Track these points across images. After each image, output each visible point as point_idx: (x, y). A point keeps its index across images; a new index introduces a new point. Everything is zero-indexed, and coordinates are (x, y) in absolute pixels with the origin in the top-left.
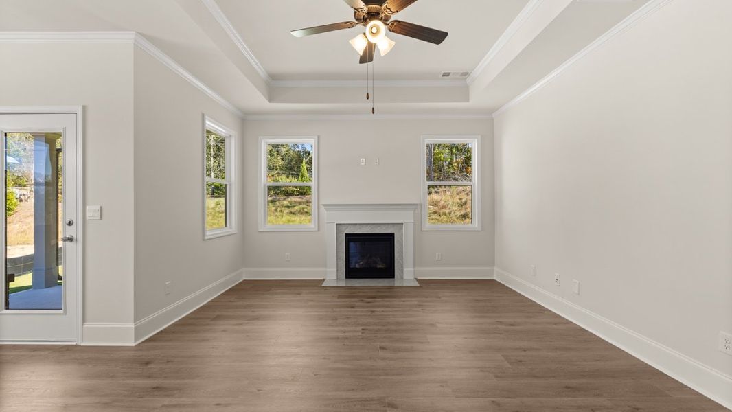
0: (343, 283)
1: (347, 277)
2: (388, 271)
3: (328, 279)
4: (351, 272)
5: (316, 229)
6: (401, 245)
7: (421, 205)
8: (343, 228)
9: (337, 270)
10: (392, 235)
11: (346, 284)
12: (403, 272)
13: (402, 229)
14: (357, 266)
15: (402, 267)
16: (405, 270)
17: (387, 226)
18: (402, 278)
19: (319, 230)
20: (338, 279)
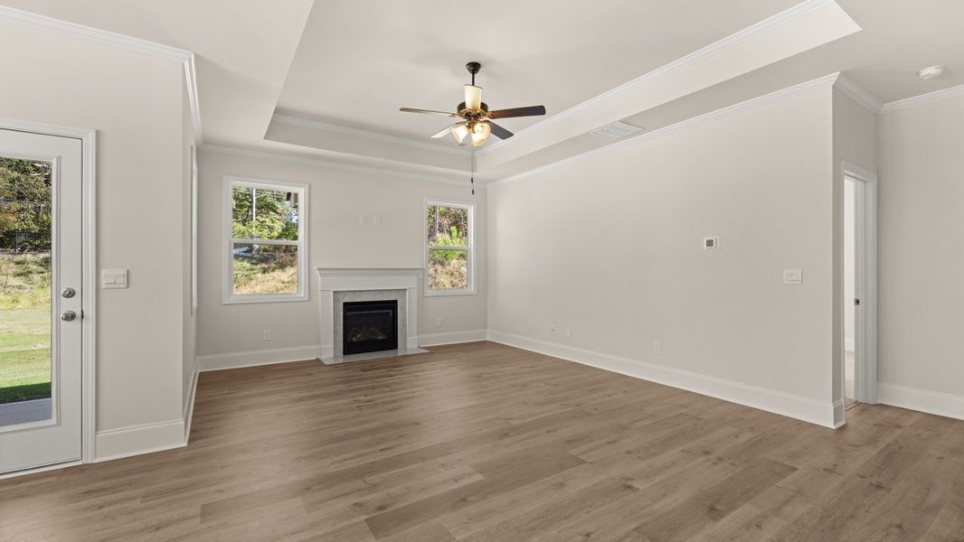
0: (341, 360)
1: (345, 353)
2: (391, 342)
3: (324, 357)
4: (349, 347)
5: (307, 298)
6: (404, 313)
7: (424, 269)
8: (340, 296)
9: (334, 346)
10: (395, 302)
11: (344, 360)
12: (406, 342)
13: (405, 295)
14: (355, 339)
15: (405, 336)
16: (408, 339)
17: (390, 292)
18: (405, 347)
19: (310, 299)
20: (335, 356)
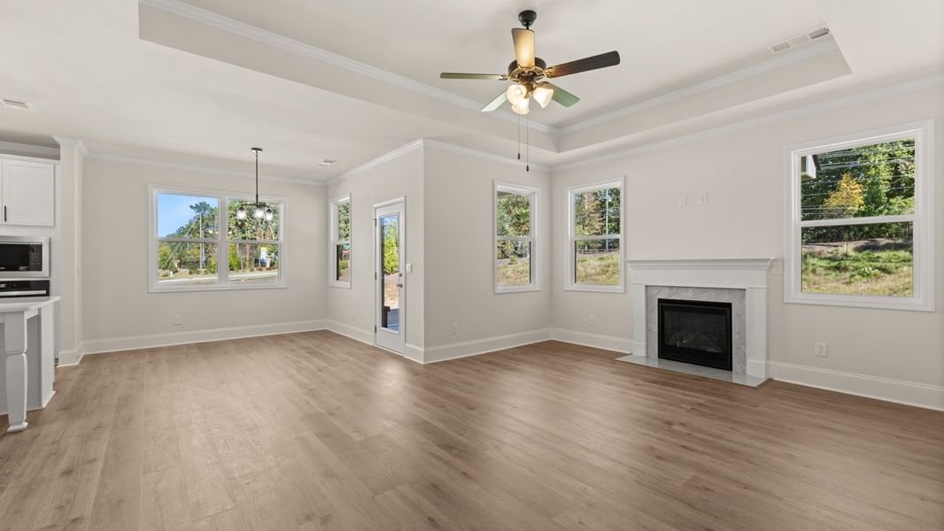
0: (655, 363)
1: (659, 357)
2: (722, 358)
3: (635, 354)
4: (667, 350)
5: (623, 292)
6: (743, 321)
7: (783, 260)
8: (655, 292)
9: (647, 346)
10: (729, 306)
11: (659, 364)
12: (745, 365)
13: (743, 297)
14: (678, 344)
15: (745, 356)
16: (749, 361)
17: (718, 292)
18: (744, 373)
19: (625, 292)
20: (647, 356)
